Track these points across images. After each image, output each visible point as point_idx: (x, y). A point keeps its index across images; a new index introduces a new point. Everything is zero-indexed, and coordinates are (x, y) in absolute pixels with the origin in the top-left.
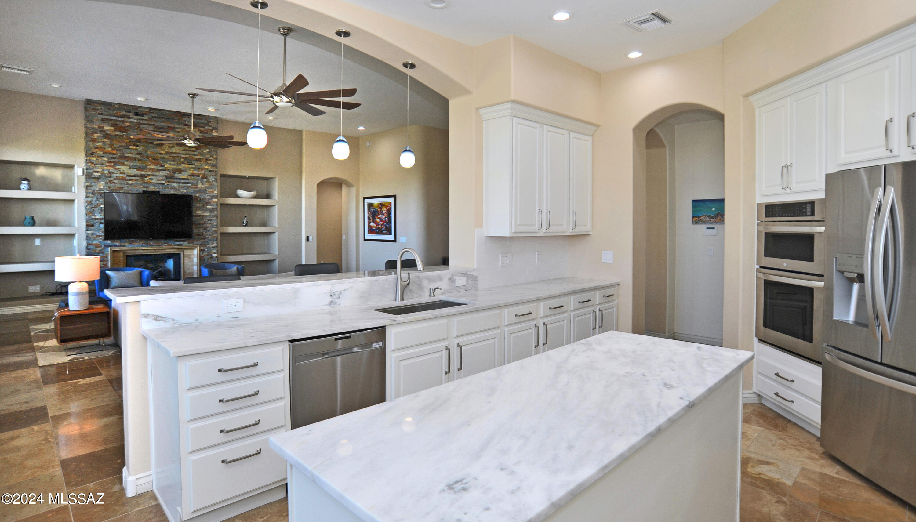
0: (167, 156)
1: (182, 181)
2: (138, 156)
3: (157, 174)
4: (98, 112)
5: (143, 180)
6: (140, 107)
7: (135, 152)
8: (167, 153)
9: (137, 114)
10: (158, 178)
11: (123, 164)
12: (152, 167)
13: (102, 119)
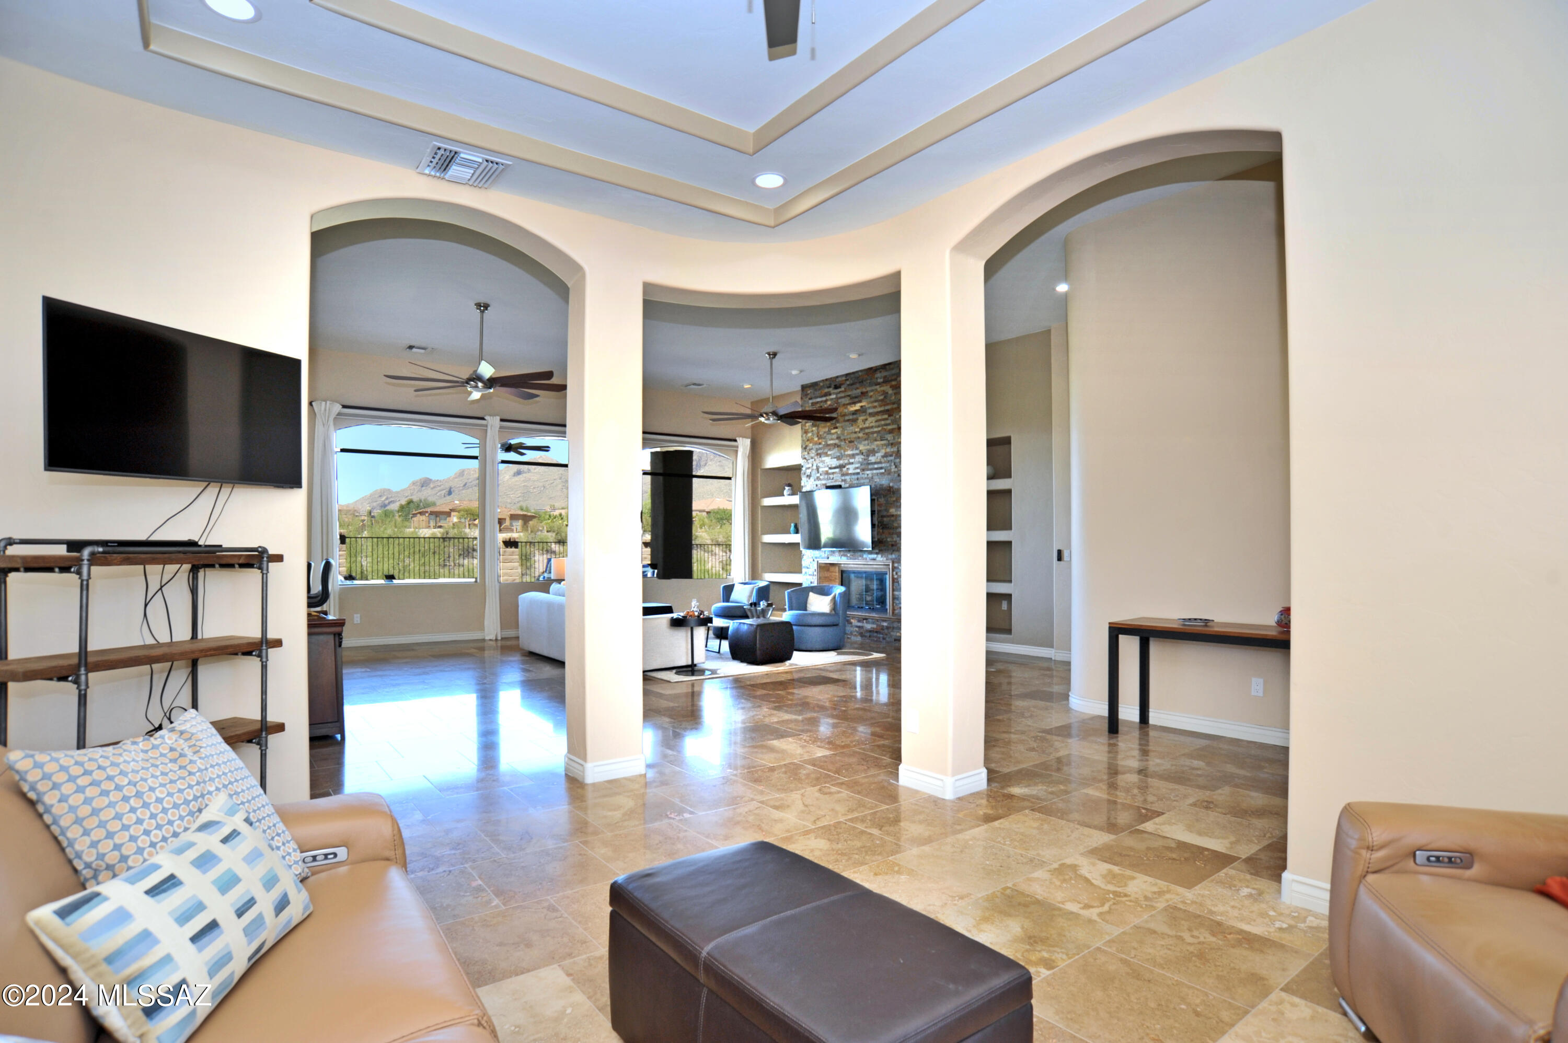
0: (861, 435)
1: (876, 466)
2: (837, 441)
3: (852, 461)
4: (809, 397)
5: (841, 470)
6: (837, 377)
7: (834, 436)
8: (862, 429)
9: (836, 387)
10: (854, 466)
11: (826, 455)
12: (850, 452)
13: (812, 403)
